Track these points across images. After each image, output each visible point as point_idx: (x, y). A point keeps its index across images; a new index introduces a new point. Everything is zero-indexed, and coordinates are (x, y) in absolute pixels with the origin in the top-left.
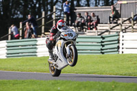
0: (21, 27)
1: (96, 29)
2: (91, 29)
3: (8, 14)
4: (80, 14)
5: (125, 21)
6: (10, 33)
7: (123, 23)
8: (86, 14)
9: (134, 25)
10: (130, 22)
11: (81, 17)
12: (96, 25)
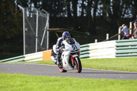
0: (131, 27)
3: (119, 14)
6: (119, 33)
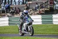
1: (19, 14)
2: (17, 14)
4: (12, 8)
5: (31, 10)
7: (30, 11)
8: (14, 8)
9: (35, 12)
10: (33, 11)
11: (12, 9)
12: (19, 12)
